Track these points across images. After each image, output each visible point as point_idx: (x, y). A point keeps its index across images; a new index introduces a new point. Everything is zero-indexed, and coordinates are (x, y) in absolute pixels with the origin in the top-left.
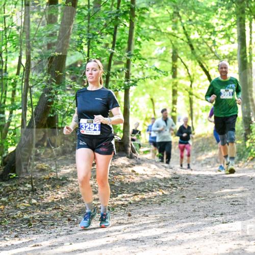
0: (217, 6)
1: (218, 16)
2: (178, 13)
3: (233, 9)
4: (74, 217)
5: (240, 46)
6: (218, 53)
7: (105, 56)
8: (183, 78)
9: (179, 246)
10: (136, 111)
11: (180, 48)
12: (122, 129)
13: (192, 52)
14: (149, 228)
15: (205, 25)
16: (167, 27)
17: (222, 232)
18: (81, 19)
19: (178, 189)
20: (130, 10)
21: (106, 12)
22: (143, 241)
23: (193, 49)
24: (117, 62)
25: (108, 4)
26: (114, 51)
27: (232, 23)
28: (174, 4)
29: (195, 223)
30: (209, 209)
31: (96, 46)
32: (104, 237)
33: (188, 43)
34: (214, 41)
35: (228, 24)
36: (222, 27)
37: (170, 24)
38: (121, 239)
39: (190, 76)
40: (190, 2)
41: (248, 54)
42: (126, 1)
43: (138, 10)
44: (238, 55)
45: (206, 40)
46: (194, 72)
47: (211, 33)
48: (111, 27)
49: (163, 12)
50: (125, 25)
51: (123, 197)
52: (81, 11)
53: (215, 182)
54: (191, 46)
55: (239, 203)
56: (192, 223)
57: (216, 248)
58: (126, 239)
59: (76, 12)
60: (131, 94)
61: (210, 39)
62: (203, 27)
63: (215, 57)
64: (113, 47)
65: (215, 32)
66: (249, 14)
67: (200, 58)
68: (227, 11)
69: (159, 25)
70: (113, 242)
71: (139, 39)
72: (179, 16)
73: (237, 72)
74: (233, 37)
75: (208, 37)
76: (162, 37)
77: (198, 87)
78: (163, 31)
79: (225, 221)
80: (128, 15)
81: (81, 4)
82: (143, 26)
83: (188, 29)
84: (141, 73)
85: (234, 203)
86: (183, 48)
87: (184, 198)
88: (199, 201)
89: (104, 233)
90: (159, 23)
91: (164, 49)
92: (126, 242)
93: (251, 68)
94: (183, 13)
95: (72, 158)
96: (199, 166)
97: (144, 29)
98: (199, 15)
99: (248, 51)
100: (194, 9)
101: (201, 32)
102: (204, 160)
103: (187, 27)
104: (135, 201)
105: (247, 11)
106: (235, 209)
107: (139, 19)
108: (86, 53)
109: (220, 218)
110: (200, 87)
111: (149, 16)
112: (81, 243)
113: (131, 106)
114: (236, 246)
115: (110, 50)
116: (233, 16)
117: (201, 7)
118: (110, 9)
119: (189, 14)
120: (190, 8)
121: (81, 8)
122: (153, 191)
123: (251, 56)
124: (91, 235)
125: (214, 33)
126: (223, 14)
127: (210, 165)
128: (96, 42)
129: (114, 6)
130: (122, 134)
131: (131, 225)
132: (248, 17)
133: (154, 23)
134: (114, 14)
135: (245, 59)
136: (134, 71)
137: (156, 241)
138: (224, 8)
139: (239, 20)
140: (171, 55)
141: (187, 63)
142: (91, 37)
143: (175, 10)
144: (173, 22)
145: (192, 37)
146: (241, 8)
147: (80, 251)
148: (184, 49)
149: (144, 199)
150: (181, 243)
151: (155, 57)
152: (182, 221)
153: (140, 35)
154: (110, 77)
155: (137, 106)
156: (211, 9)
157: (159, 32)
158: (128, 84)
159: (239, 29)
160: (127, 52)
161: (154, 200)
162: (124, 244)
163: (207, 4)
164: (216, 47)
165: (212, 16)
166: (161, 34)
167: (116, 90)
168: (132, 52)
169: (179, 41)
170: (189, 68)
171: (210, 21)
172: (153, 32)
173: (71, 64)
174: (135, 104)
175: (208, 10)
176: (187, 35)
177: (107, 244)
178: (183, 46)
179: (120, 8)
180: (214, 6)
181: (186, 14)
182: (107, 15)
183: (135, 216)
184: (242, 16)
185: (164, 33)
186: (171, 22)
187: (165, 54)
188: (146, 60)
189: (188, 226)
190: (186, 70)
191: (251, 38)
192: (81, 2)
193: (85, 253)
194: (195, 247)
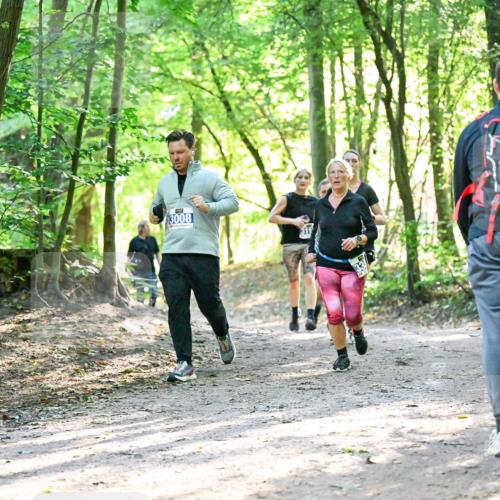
0: (273, 32)
1: (275, 51)
2: (203, 45)
3: (302, 39)
4: (15, 412)
5: (313, 105)
6: (275, 118)
7: (70, 120)
8: (212, 162)
9: (205, 464)
10: (128, 220)
11: (207, 107)
12: (101, 252)
13: (228, 116)
14: (151, 432)
15: (250, 66)
16: (182, 69)
17: (281, 439)
18: (26, 53)
19: (202, 362)
20: (115, 38)
21: (72, 40)
22: (140, 456)
23: (229, 110)
24: (92, 131)
25: (77, 27)
26: (87, 111)
27: (298, 64)
28: (196, 29)
29: (233, 423)
30: (259, 397)
31: (53, 103)
32: (69, 450)
33: (220, 98)
34: (267, 96)
35: (293, 65)
36: (282, 70)
37: (188, 65)
38: (100, 452)
39: (224, 159)
40: (224, 25)
41: (328, 120)
42: (108, 22)
43: (131, 38)
44: (311, 122)
45: (252, 94)
46: (232, 151)
47: (262, 81)
48: (81, 67)
49: (175, 42)
50: (108, 65)
51: (104, 376)
52: (27, 38)
53: (270, 350)
54: (226, 104)
55: (313, 387)
56: (229, 423)
57: (272, 468)
58: (109, 451)
59: (18, 41)
60: (118, 190)
61: (260, 91)
62: (247, 70)
63: (270, 125)
64: (85, 103)
65: (270, 79)
66: (329, 48)
67: (243, 126)
68: (290, 42)
69: (169, 66)
70: (86, 458)
71: (134, 90)
72: (205, 50)
73: (309, 151)
74: (302, 90)
75: (257, 89)
76: (174, 87)
77: (239, 179)
78: (175, 76)
79: (287, 418)
80: (113, 46)
81: (27, 26)
82: (141, 66)
83: (220, 73)
84: (136, 151)
85: (303, 386)
86: (212, 107)
87: (213, 378)
88: (241, 383)
89: (69, 442)
90: (168, 61)
91: (178, 109)
92: (108, 458)
93: (334, 146)
94: (213, 45)
95: (10, 305)
96: (241, 321)
97: (141, 72)
98: (240, 49)
99: (327, 114)
100: (232, 38)
101: (244, 80)
102: (251, 310)
103: (219, 69)
104: (125, 383)
105: (325, 42)
106: (305, 397)
107: (132, 53)
108: (36, 115)
109: (279, 415)
110: (243, 177)
111: (150, 49)
112: (27, 460)
113: (118, 211)
114: (308, 463)
115: (80, 109)
116: (301, 50)
117: (245, 35)
118: (78, 36)
119: (223, 47)
120: (223, 35)
121: (27, 34)
122: (158, 366)
123: (333, 123)
124: (44, 445)
125: (267, 82)
126: (282, 46)
127: (261, 318)
128: (53, 96)
129: (88, 31)
130: (102, 263)
131: (119, 427)
132: (327, 53)
133: (159, 61)
134: (86, 45)
135: (323, 128)
136: (124, 148)
137: (163, 456)
138: (286, 36)
139: (310, 58)
140: (191, 120)
141: (219, 134)
142: (44, 86)
143: (198, 39)
144: (194, 60)
145: (227, 88)
146: (316, 37)
147: (26, 474)
148: (214, 110)
149: (142, 379)
150: (208, 459)
151: (162, 123)
152: (210, 418)
153: (136, 82)
154: (80, 159)
155: (129, 211)
156: (262, 39)
157: (169, 79)
158: (112, 171)
159: (312, 75)
160: (110, 114)
161: (160, 382)
162: (105, 461)
163: (254, 29)
164: (271, 107)
165: (264, 52)
166: (173, 83)
167: (91, 183)
168: (121, 113)
169: (206, 95)
170: (222, 144)
171: (260, 61)
172: (157, 79)
173: (8, 133)
174: (126, 208)
175: (256, 39)
176: (218, 84)
177: (74, 462)
178: (212, 103)
179: (98, 34)
180: (268, 33)
181: (216, 45)
182: (74, 46)
183: (126, 411)
184: (319, 51)
185: (177, 79)
186: (189, 60)
187: (180, 118)
188: (145, 129)
189: (221, 428)
190: (218, 147)
191: (333, 91)
192: (25, 23)
193: (33, 477)
194: (234, 466)
